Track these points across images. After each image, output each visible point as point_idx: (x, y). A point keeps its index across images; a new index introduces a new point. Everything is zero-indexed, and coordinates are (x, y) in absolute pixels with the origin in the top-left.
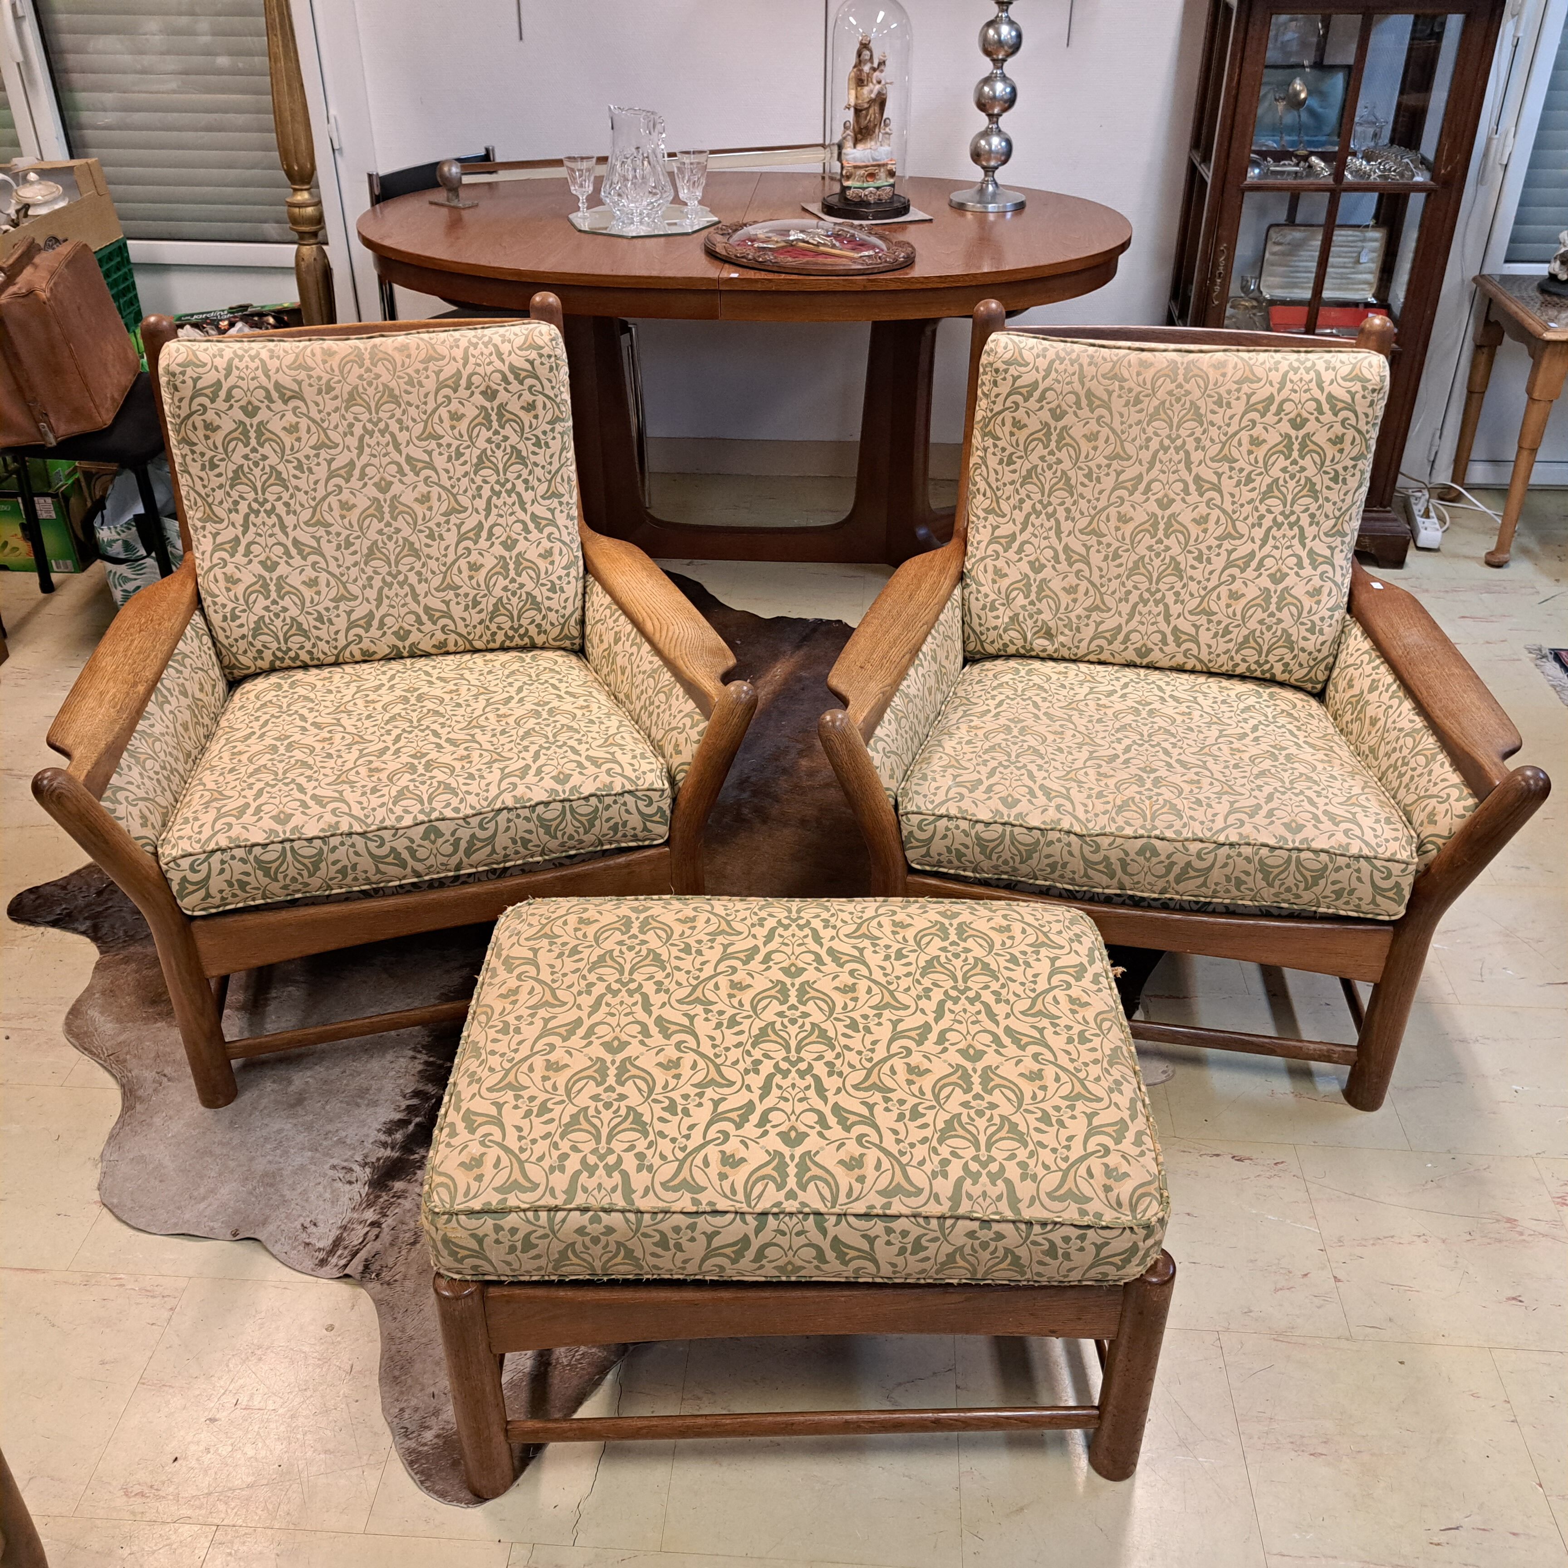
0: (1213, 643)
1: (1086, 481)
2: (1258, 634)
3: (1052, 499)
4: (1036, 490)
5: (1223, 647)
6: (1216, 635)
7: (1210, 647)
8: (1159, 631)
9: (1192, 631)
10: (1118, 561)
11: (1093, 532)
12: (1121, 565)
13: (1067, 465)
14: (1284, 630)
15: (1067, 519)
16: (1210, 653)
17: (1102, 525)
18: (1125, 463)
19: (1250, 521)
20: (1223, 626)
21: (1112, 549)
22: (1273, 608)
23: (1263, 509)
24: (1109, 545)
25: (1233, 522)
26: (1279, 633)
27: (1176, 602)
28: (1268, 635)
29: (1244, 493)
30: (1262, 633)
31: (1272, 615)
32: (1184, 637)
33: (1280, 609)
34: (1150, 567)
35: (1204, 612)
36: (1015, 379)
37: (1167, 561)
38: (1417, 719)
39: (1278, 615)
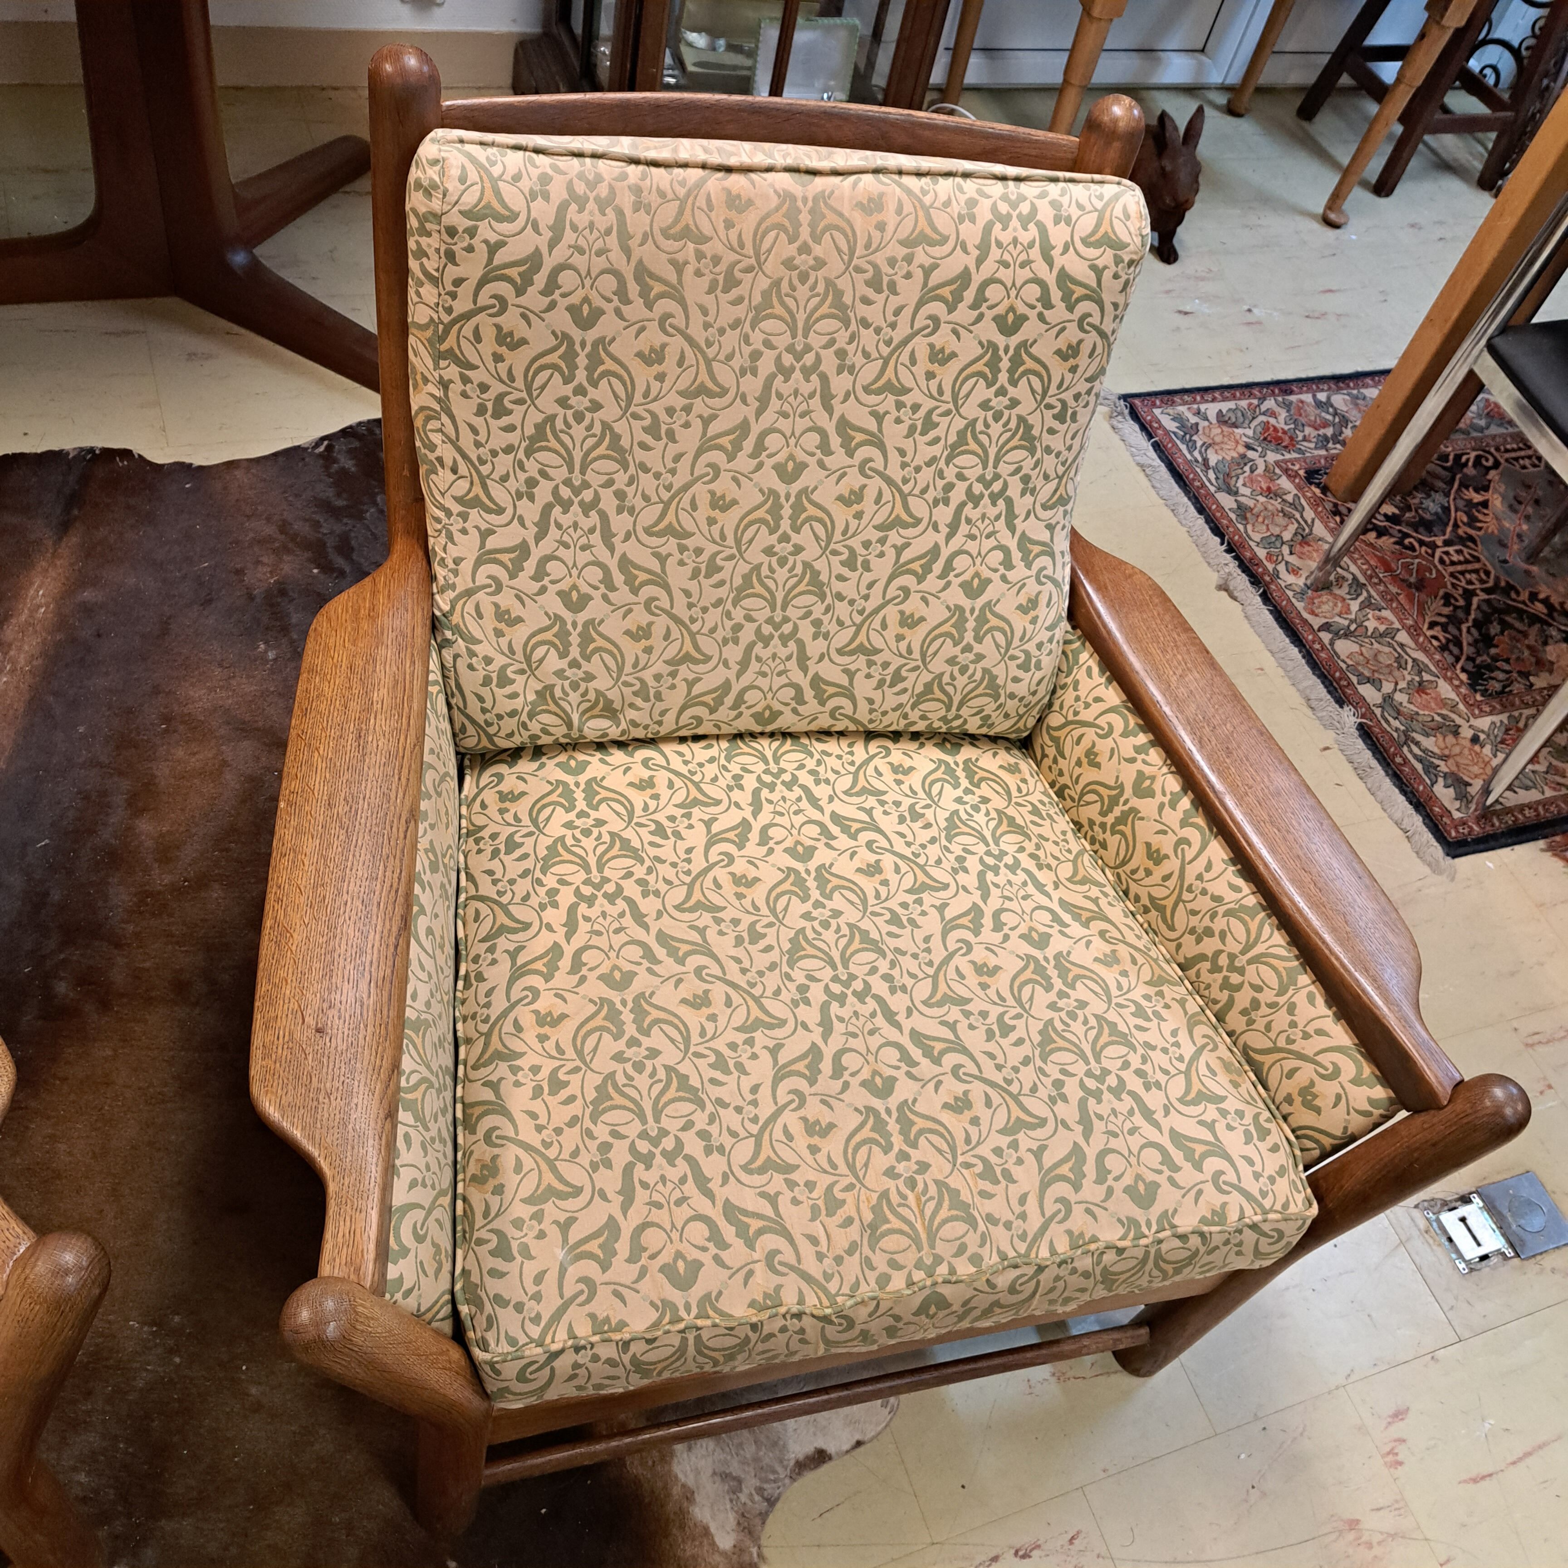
0: (877, 696)
1: (649, 440)
2: (946, 679)
3: (590, 476)
4: (557, 460)
5: (892, 701)
6: (881, 684)
7: (871, 701)
8: (791, 685)
9: (844, 681)
10: (717, 578)
11: (669, 531)
12: (721, 583)
13: (610, 412)
14: (985, 671)
15: (620, 510)
16: (871, 711)
17: (683, 515)
18: (716, 402)
19: (930, 496)
20: (891, 669)
21: (705, 557)
22: (969, 637)
23: (950, 473)
24: (699, 551)
25: (904, 497)
26: (978, 676)
27: (815, 637)
28: (961, 681)
29: (921, 447)
30: (953, 678)
31: (968, 649)
32: (831, 690)
33: (979, 639)
34: (770, 583)
35: (861, 649)
36: (493, 249)
37: (799, 570)
38: (1240, 882)
39: (977, 648)
